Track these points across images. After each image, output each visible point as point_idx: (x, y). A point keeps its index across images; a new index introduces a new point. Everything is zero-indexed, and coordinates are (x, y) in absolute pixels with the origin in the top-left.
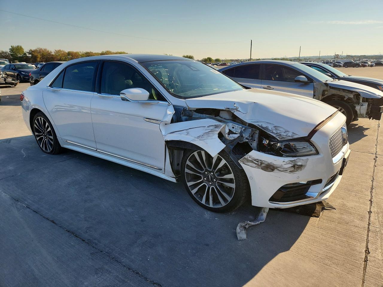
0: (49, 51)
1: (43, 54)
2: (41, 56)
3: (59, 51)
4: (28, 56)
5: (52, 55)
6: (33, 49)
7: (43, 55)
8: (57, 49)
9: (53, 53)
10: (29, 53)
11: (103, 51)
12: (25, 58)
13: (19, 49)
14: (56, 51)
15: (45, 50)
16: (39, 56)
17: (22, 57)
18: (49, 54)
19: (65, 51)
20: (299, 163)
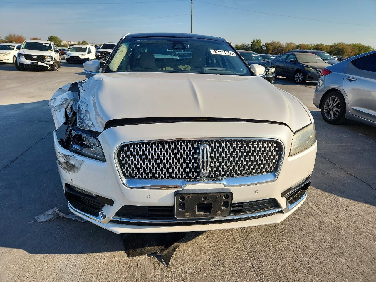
0: (281, 44)
1: (275, 46)
2: (273, 49)
3: (291, 44)
4: (264, 48)
5: (283, 48)
6: (269, 42)
7: (275, 48)
8: (289, 42)
9: (284, 46)
10: (265, 46)
11: (335, 43)
12: (260, 50)
13: (258, 42)
14: (287, 44)
15: (278, 43)
16: (272, 49)
17: (258, 50)
18: (281, 46)
19: (295, 44)
20: (72, 162)
